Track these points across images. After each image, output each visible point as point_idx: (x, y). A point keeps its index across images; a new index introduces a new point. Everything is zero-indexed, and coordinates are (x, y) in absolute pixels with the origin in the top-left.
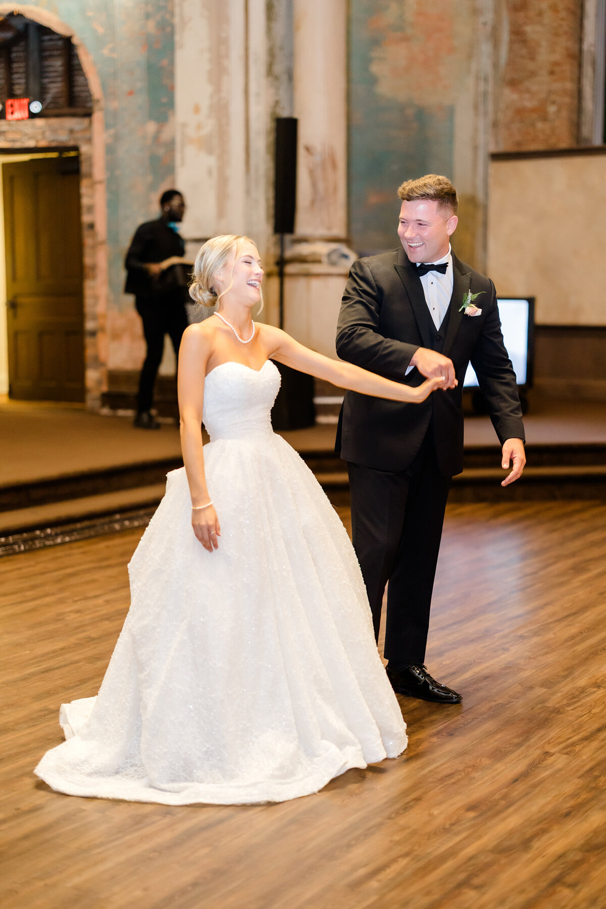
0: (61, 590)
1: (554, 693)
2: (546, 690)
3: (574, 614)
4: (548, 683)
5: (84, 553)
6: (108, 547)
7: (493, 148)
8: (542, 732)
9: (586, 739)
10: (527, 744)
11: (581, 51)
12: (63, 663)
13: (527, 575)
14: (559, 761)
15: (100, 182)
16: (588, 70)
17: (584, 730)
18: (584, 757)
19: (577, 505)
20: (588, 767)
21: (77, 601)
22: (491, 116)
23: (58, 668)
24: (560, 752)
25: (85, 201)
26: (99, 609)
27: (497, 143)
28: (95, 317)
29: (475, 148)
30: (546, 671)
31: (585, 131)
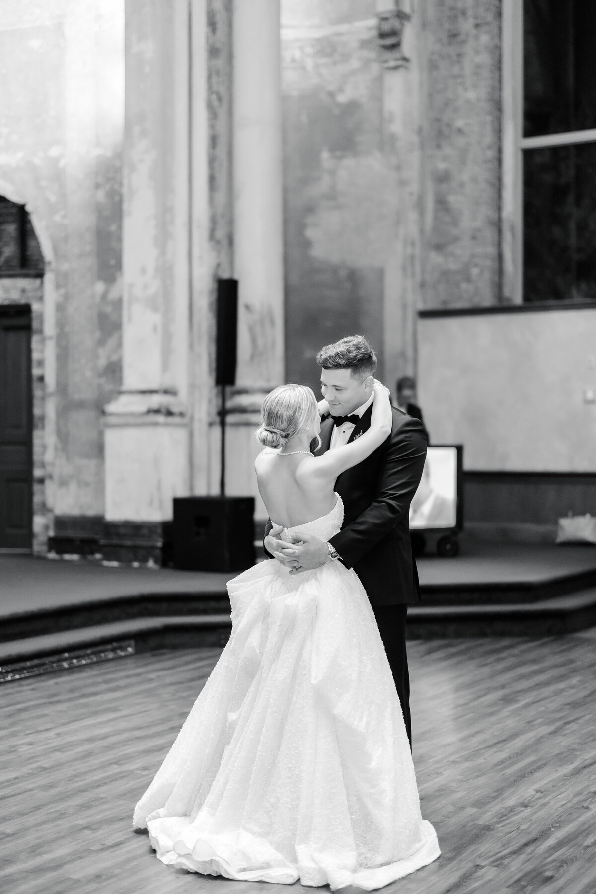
0: (13, 724)
1: (485, 812)
2: (477, 809)
3: (504, 741)
4: (480, 803)
5: (33, 690)
6: (57, 684)
7: (421, 307)
8: (473, 847)
9: (514, 853)
10: (459, 858)
11: (500, 219)
12: (17, 792)
13: (460, 706)
14: (489, 873)
15: (51, 338)
16: (507, 236)
17: (512, 845)
18: (513, 869)
19: (506, 642)
20: (516, 878)
21: (29, 734)
22: (418, 278)
23: (13, 796)
24: (490, 864)
25: (35, 356)
26: (50, 741)
27: (425, 301)
28: (43, 465)
29: (404, 307)
30: (477, 793)
31: (507, 292)
